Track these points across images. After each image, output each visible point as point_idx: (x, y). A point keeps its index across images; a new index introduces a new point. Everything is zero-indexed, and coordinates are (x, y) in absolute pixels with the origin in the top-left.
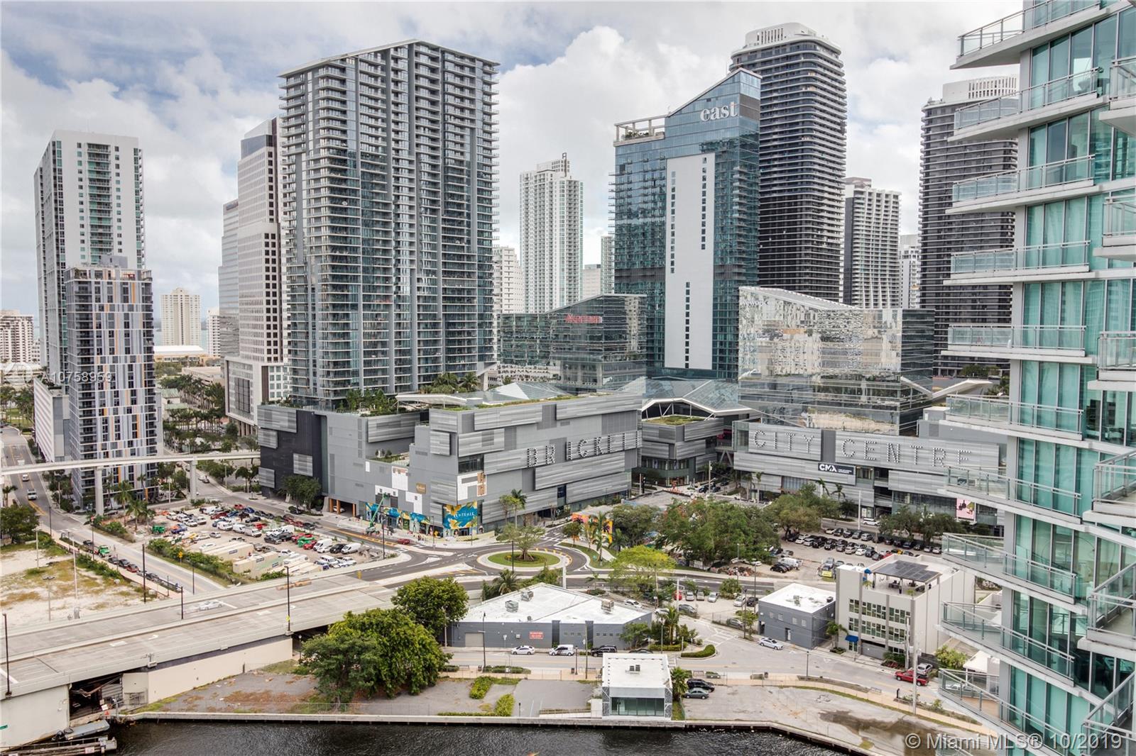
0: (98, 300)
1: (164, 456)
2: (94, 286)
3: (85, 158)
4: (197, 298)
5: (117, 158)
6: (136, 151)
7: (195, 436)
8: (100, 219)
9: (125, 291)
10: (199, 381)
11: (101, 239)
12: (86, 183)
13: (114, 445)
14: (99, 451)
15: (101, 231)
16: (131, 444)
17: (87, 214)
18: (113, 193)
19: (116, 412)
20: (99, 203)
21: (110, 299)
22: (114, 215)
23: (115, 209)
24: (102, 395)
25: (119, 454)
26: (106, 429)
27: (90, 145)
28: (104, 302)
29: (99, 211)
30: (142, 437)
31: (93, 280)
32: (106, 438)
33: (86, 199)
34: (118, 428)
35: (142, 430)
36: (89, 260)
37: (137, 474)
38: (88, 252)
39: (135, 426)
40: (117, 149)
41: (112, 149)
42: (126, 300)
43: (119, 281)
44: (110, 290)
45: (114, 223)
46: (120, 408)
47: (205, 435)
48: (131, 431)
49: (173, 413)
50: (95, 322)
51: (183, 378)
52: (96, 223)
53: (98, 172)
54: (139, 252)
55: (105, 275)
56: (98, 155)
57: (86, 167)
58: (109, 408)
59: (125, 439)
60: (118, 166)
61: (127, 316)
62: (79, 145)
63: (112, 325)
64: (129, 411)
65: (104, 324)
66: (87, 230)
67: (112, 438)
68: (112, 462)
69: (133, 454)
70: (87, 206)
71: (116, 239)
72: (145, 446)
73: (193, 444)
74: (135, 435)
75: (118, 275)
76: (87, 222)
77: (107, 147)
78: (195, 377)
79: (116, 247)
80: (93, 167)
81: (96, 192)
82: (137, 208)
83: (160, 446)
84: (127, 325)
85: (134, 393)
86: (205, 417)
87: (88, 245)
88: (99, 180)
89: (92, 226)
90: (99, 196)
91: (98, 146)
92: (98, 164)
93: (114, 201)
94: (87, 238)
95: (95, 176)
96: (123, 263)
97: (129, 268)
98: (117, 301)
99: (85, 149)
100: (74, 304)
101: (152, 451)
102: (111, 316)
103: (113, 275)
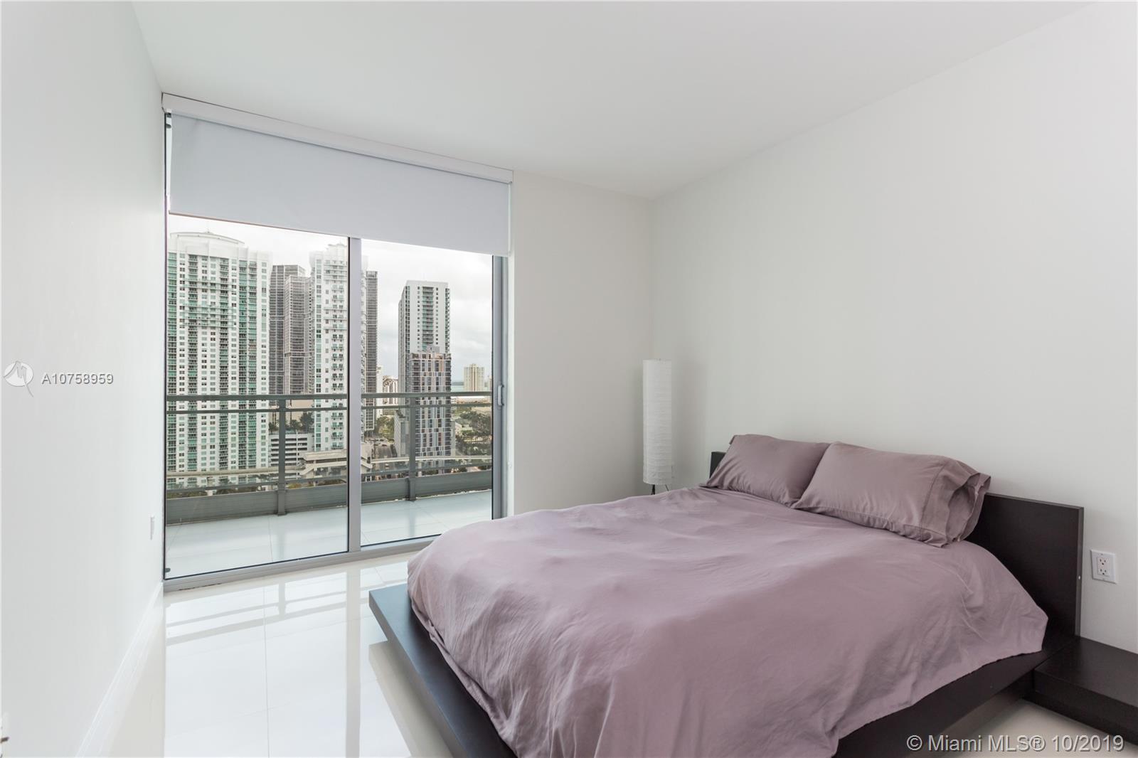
0: (423, 370)
1: (454, 456)
2: (421, 362)
3: (421, 294)
4: (482, 368)
5: (437, 294)
6: (446, 289)
7: (474, 445)
8: (427, 326)
9: (437, 365)
10: (480, 415)
11: (428, 338)
12: (421, 308)
13: (429, 449)
14: (421, 452)
15: (427, 333)
16: (437, 449)
17: (421, 324)
18: (434, 312)
19: (430, 431)
20: (427, 318)
21: (430, 370)
22: (435, 324)
23: (435, 321)
24: (424, 422)
25: (431, 454)
26: (425, 440)
27: (424, 288)
28: (427, 371)
29: (427, 322)
30: (443, 445)
31: (421, 359)
32: (425, 445)
33: (421, 316)
34: (431, 440)
35: (443, 441)
36: (421, 349)
37: (440, 465)
38: (421, 344)
39: (440, 439)
40: (437, 289)
41: (435, 289)
42: (437, 370)
43: (434, 360)
44: (429, 365)
45: (435, 329)
46: (433, 429)
47: (479, 445)
48: (438, 442)
49: (464, 433)
50: (421, 382)
51: (472, 413)
52: (425, 329)
53: (427, 302)
54: (446, 344)
55: (428, 357)
56: (427, 293)
57: (421, 299)
58: (427, 429)
59: (434, 446)
60: (437, 298)
61: (437, 378)
62: (419, 288)
63: (430, 384)
64: (437, 430)
65: (426, 383)
66: (421, 333)
67: (428, 446)
68: (427, 459)
69: (438, 454)
70: (421, 320)
71: (435, 337)
72: (444, 451)
73: (472, 450)
74: (440, 444)
75: (435, 356)
76: (421, 328)
77: (432, 288)
78: (478, 413)
79: (435, 341)
80: (425, 299)
81: (426, 312)
82: (446, 320)
83: (453, 450)
84: (437, 384)
85: (440, 421)
86: (480, 435)
87: (421, 340)
88: (428, 306)
89: (423, 330)
90: (428, 314)
91: (428, 288)
92: (428, 297)
93: (434, 316)
94: (421, 337)
95: (425, 304)
96: (437, 350)
97: (440, 352)
98: (433, 371)
99: (421, 290)
100: (412, 372)
101: (448, 453)
102: (430, 379)
103: (432, 357)
